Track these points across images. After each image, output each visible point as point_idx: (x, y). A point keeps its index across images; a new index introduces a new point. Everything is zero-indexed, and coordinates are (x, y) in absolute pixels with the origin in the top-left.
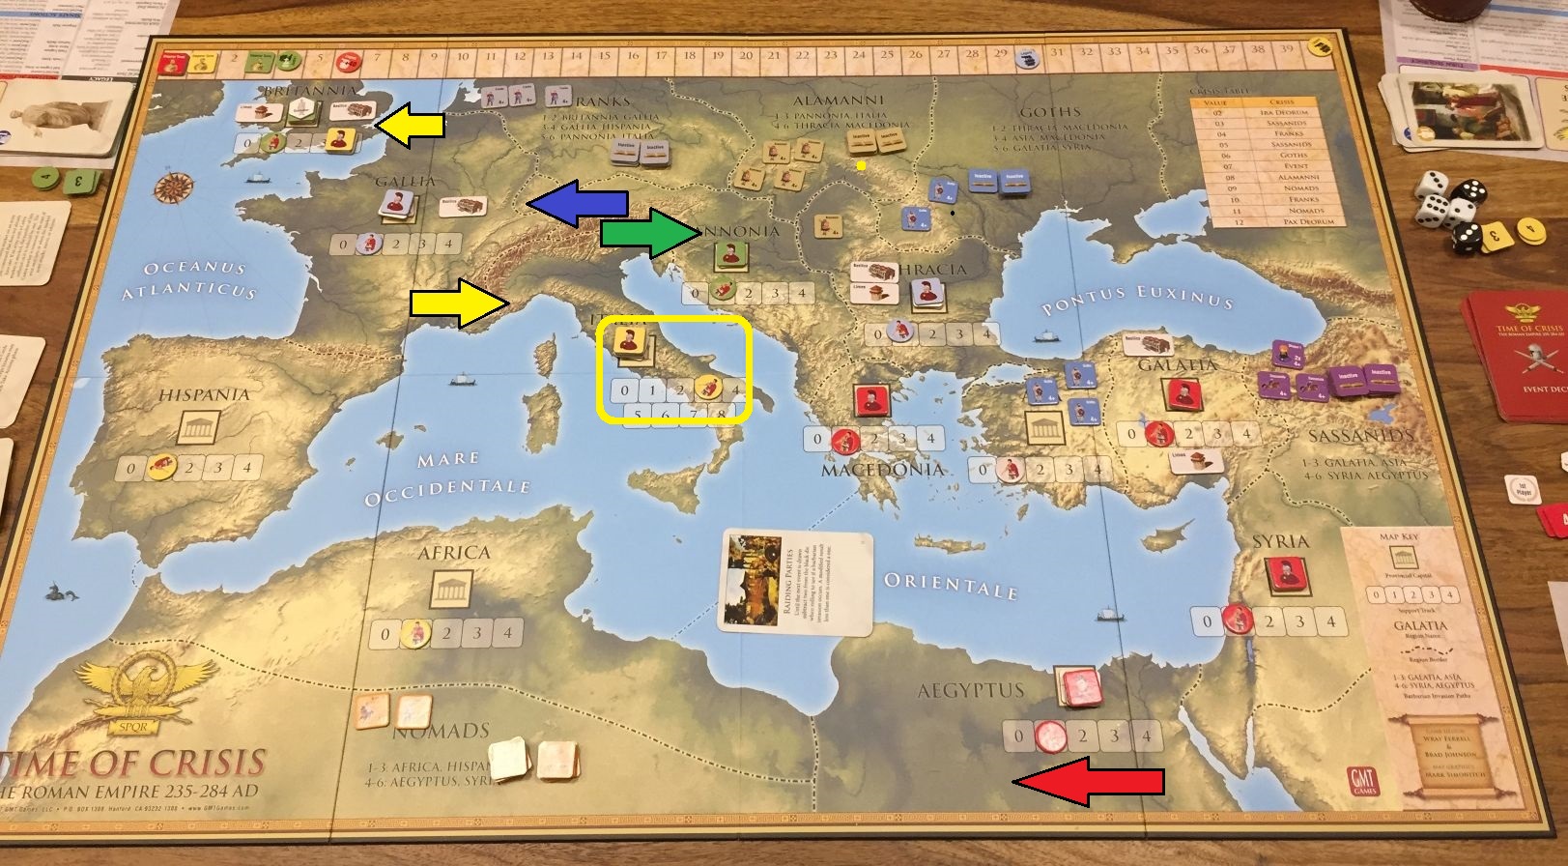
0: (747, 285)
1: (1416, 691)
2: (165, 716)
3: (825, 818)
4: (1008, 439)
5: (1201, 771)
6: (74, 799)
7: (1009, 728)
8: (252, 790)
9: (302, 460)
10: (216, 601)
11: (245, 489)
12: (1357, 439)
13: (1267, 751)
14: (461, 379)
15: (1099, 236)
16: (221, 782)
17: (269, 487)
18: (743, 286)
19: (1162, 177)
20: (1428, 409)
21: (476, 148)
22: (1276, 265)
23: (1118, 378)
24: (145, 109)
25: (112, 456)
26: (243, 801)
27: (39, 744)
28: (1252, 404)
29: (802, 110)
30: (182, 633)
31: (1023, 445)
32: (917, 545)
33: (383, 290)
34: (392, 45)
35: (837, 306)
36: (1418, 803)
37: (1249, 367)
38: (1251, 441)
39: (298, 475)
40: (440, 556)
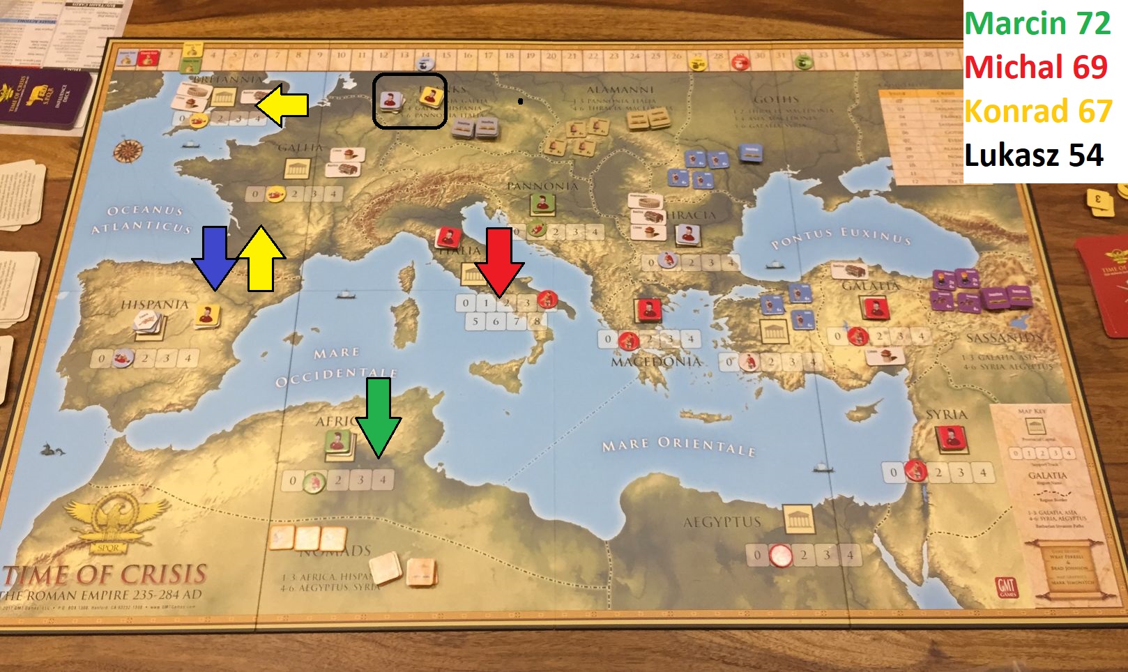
0: (554, 226)
1: (1045, 523)
2: (131, 540)
3: (618, 614)
4: (747, 339)
5: (890, 580)
6: (66, 601)
7: (751, 550)
8: (197, 594)
9: (228, 353)
10: (167, 457)
11: (187, 374)
12: (1002, 341)
13: (937, 566)
14: (345, 294)
15: (814, 191)
16: (174, 588)
17: (204, 373)
18: (552, 227)
19: (858, 148)
20: (1052, 319)
21: (352, 123)
22: (942, 213)
23: (828, 295)
24: (105, 92)
25: (87, 349)
26: (191, 602)
27: (40, 560)
28: (925, 315)
29: (593, 97)
30: (142, 479)
31: (759, 344)
32: (681, 417)
33: (285, 228)
34: (288, 46)
35: (621, 242)
36: (1046, 603)
37: (923, 288)
38: (925, 342)
39: (226, 364)
40: (332, 424)
